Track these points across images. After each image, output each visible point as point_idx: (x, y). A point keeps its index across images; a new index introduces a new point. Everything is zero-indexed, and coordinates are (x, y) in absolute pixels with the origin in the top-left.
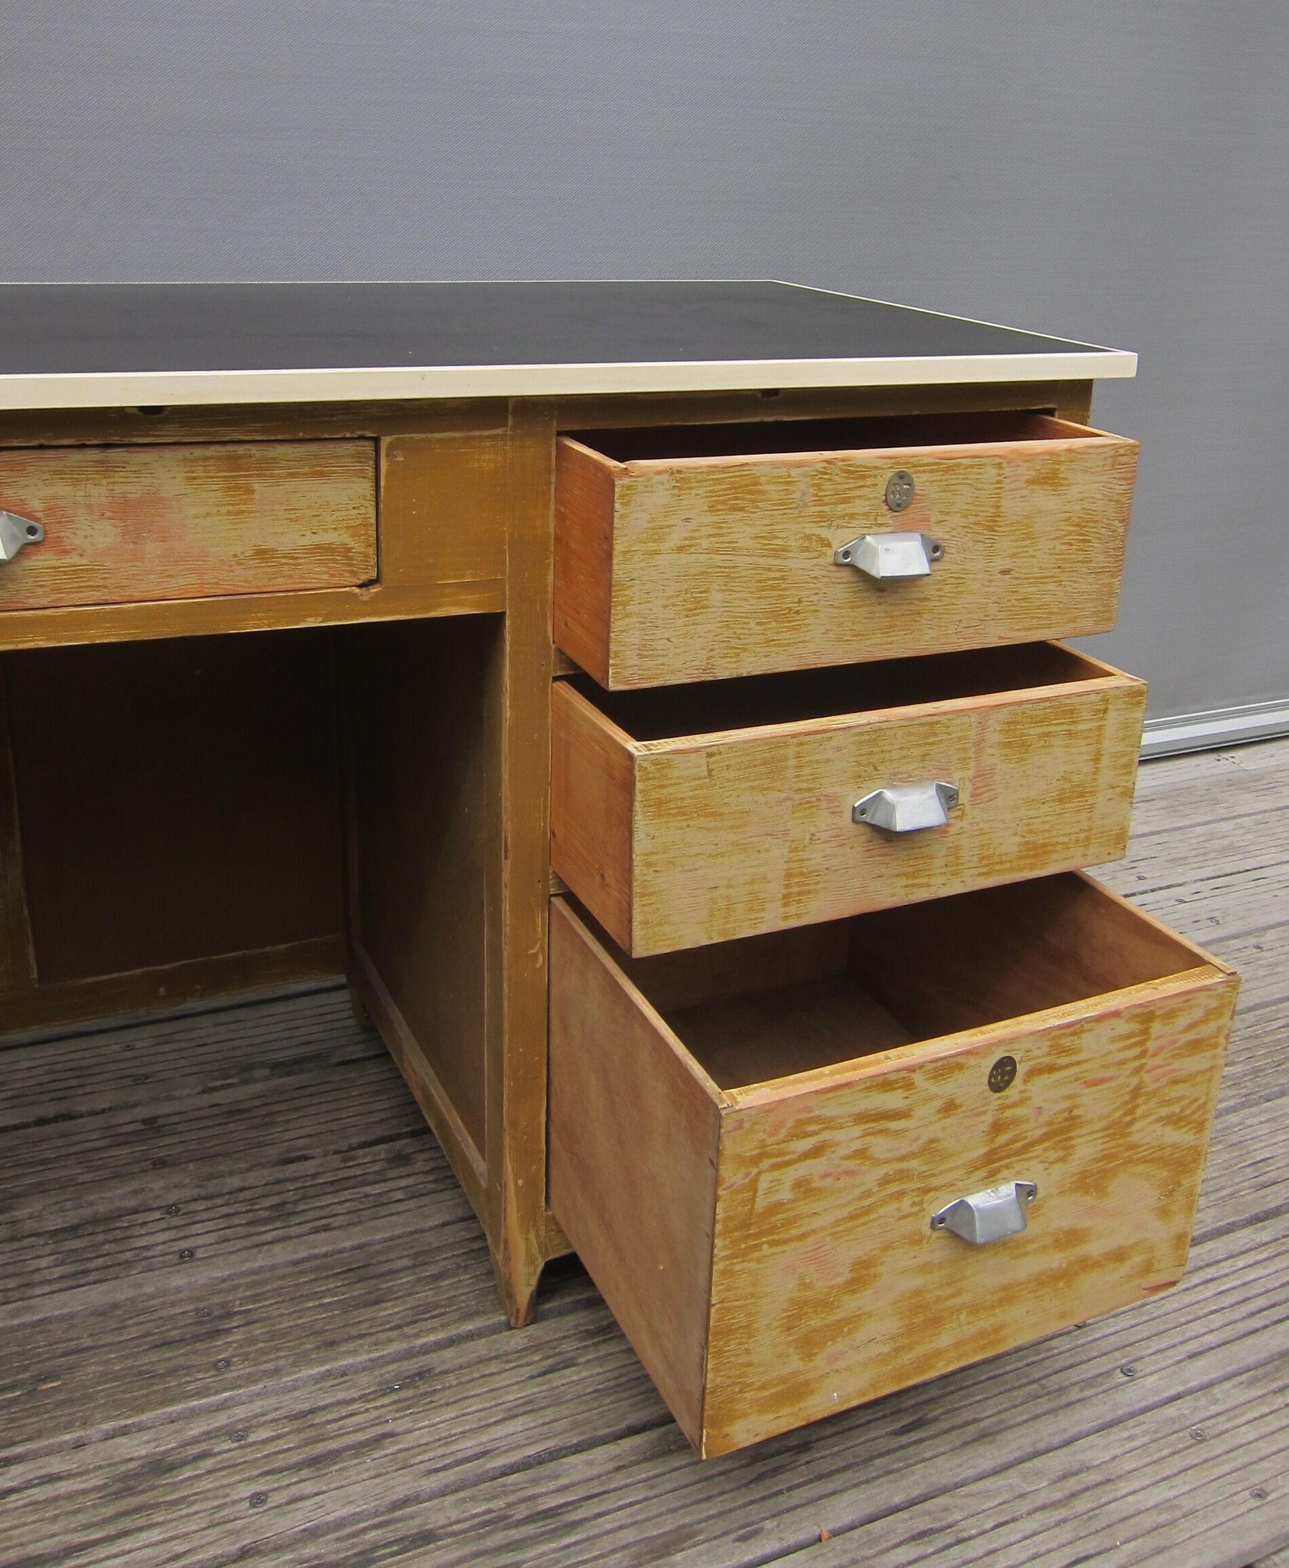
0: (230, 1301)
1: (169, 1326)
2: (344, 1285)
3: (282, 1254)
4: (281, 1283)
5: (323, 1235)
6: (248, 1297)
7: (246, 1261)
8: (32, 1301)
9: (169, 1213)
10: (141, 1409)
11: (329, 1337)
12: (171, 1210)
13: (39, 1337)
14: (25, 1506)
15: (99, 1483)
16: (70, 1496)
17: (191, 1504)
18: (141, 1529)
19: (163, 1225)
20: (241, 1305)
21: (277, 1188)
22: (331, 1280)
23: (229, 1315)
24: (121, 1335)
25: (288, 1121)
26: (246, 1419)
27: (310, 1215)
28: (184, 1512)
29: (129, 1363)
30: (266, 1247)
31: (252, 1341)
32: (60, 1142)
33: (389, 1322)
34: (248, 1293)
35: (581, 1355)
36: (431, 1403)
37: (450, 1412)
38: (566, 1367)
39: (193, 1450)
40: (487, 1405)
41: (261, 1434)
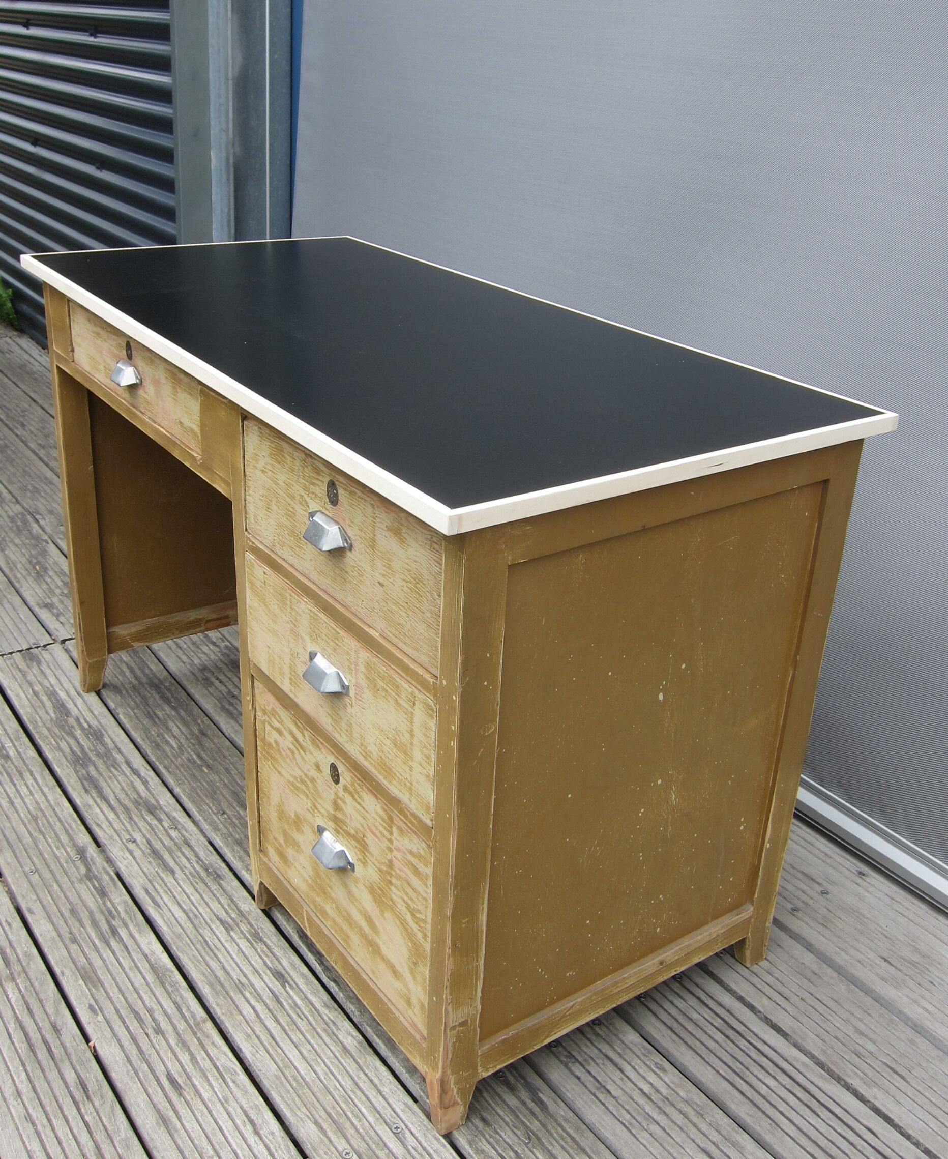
16: (136, 790)
35: (236, 933)
36: (197, 883)
37: (189, 890)
38: (226, 929)
39: (163, 816)
40: (195, 902)
41: (174, 834)
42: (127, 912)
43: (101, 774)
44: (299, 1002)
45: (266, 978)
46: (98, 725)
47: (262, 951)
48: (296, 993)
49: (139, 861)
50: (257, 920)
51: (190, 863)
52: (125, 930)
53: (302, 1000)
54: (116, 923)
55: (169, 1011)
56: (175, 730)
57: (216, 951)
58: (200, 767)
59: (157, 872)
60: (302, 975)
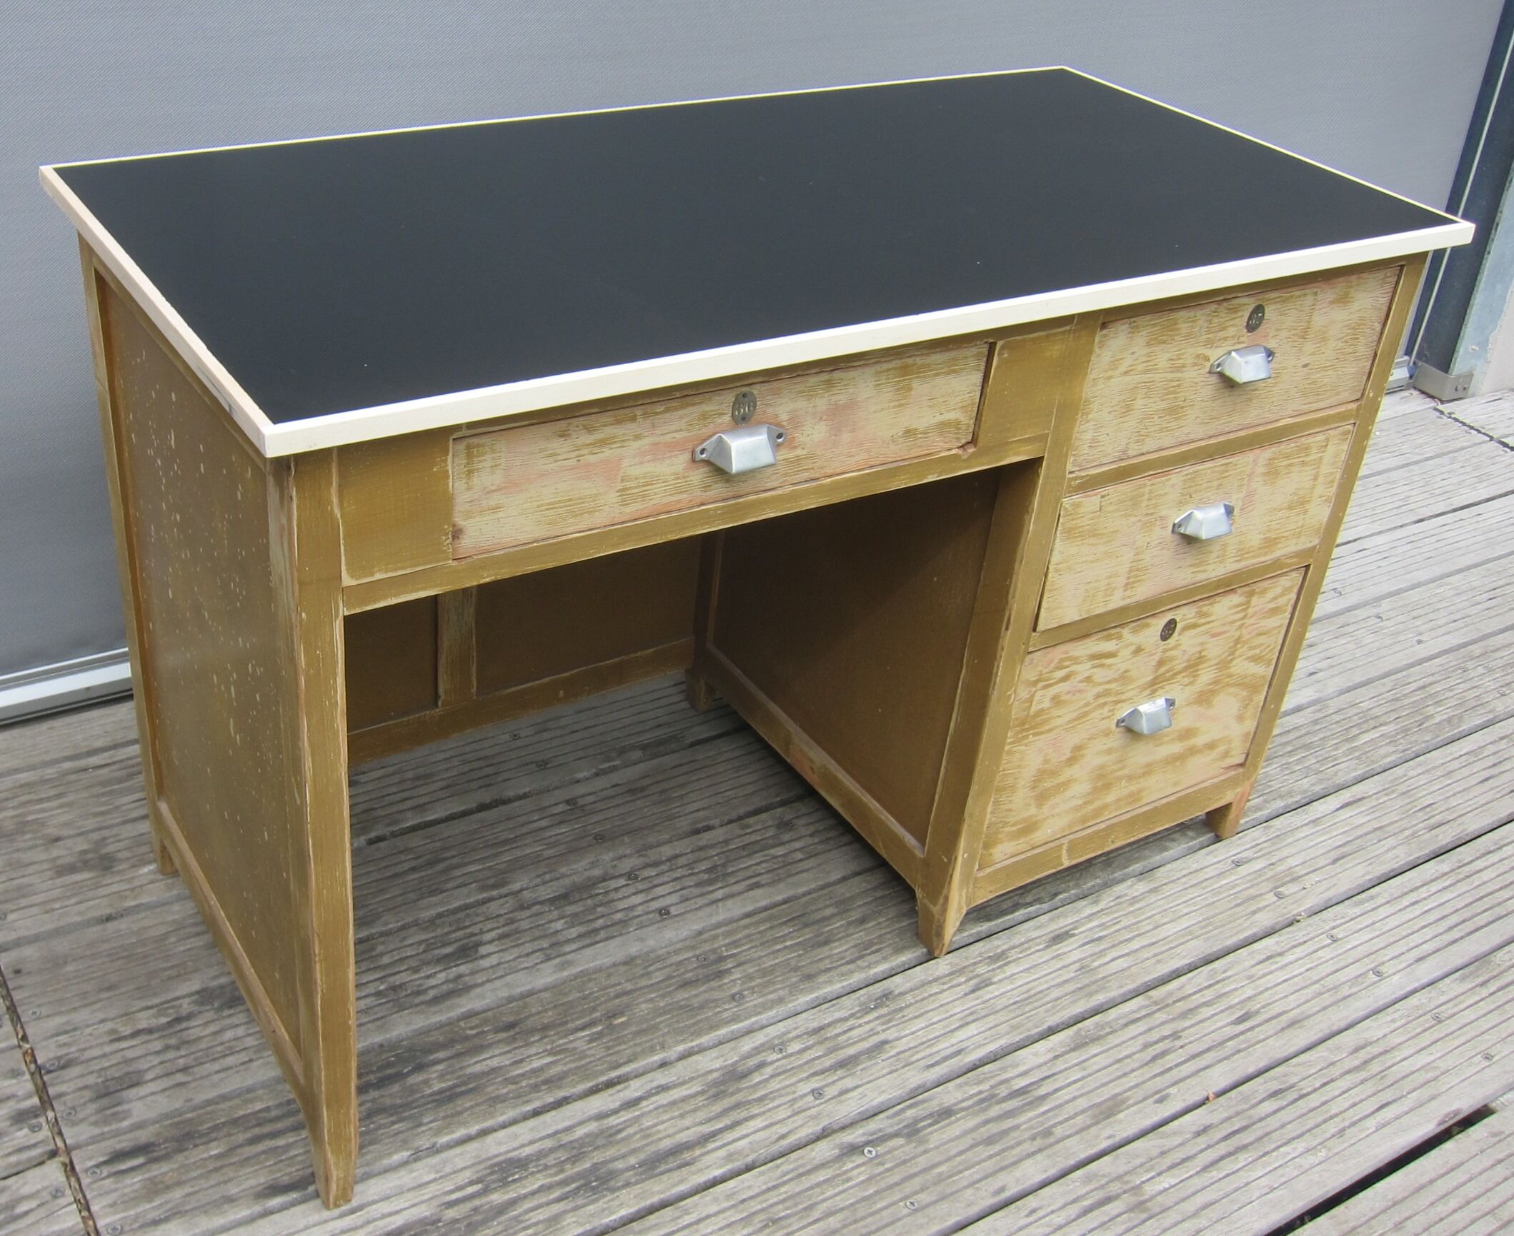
0: (717, 948)
1: (682, 970)
2: (794, 931)
3: (734, 908)
4: (747, 932)
5: (759, 892)
6: (729, 944)
7: (711, 915)
8: (569, 957)
9: (629, 879)
10: (698, 1034)
11: (807, 971)
12: (631, 876)
13: (590, 985)
14: (656, 1109)
15: (699, 1089)
16: (684, 1100)
17: (773, 1100)
18: (747, 1119)
19: (631, 890)
20: (727, 950)
21: (702, 854)
22: (784, 927)
23: (722, 959)
24: (650, 979)
25: (681, 797)
26: (778, 1037)
27: (741, 875)
28: (770, 1106)
29: (668, 1000)
30: (720, 904)
31: (750, 978)
32: (510, 824)
33: (843, 958)
34: (727, 941)
35: (994, 976)
36: (903, 1016)
37: (920, 1023)
38: (987, 986)
39: (753, 1062)
40: (944, 1016)
41: (794, 1047)
42: (980, 1082)
43: (634, 1151)
44: (1095, 923)
45: (1065, 950)
46: (474, 1169)
47: (1021, 952)
48: (1083, 924)
49: (865, 1081)
50: (967, 958)
51: (860, 1025)
52: (1013, 1082)
53: (1091, 921)
54: (1003, 1091)
55: (1142, 1029)
56: (494, 1063)
57: (1033, 992)
58: (611, 1028)
59: (883, 1060)
60: (1052, 920)
